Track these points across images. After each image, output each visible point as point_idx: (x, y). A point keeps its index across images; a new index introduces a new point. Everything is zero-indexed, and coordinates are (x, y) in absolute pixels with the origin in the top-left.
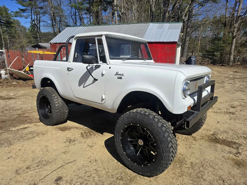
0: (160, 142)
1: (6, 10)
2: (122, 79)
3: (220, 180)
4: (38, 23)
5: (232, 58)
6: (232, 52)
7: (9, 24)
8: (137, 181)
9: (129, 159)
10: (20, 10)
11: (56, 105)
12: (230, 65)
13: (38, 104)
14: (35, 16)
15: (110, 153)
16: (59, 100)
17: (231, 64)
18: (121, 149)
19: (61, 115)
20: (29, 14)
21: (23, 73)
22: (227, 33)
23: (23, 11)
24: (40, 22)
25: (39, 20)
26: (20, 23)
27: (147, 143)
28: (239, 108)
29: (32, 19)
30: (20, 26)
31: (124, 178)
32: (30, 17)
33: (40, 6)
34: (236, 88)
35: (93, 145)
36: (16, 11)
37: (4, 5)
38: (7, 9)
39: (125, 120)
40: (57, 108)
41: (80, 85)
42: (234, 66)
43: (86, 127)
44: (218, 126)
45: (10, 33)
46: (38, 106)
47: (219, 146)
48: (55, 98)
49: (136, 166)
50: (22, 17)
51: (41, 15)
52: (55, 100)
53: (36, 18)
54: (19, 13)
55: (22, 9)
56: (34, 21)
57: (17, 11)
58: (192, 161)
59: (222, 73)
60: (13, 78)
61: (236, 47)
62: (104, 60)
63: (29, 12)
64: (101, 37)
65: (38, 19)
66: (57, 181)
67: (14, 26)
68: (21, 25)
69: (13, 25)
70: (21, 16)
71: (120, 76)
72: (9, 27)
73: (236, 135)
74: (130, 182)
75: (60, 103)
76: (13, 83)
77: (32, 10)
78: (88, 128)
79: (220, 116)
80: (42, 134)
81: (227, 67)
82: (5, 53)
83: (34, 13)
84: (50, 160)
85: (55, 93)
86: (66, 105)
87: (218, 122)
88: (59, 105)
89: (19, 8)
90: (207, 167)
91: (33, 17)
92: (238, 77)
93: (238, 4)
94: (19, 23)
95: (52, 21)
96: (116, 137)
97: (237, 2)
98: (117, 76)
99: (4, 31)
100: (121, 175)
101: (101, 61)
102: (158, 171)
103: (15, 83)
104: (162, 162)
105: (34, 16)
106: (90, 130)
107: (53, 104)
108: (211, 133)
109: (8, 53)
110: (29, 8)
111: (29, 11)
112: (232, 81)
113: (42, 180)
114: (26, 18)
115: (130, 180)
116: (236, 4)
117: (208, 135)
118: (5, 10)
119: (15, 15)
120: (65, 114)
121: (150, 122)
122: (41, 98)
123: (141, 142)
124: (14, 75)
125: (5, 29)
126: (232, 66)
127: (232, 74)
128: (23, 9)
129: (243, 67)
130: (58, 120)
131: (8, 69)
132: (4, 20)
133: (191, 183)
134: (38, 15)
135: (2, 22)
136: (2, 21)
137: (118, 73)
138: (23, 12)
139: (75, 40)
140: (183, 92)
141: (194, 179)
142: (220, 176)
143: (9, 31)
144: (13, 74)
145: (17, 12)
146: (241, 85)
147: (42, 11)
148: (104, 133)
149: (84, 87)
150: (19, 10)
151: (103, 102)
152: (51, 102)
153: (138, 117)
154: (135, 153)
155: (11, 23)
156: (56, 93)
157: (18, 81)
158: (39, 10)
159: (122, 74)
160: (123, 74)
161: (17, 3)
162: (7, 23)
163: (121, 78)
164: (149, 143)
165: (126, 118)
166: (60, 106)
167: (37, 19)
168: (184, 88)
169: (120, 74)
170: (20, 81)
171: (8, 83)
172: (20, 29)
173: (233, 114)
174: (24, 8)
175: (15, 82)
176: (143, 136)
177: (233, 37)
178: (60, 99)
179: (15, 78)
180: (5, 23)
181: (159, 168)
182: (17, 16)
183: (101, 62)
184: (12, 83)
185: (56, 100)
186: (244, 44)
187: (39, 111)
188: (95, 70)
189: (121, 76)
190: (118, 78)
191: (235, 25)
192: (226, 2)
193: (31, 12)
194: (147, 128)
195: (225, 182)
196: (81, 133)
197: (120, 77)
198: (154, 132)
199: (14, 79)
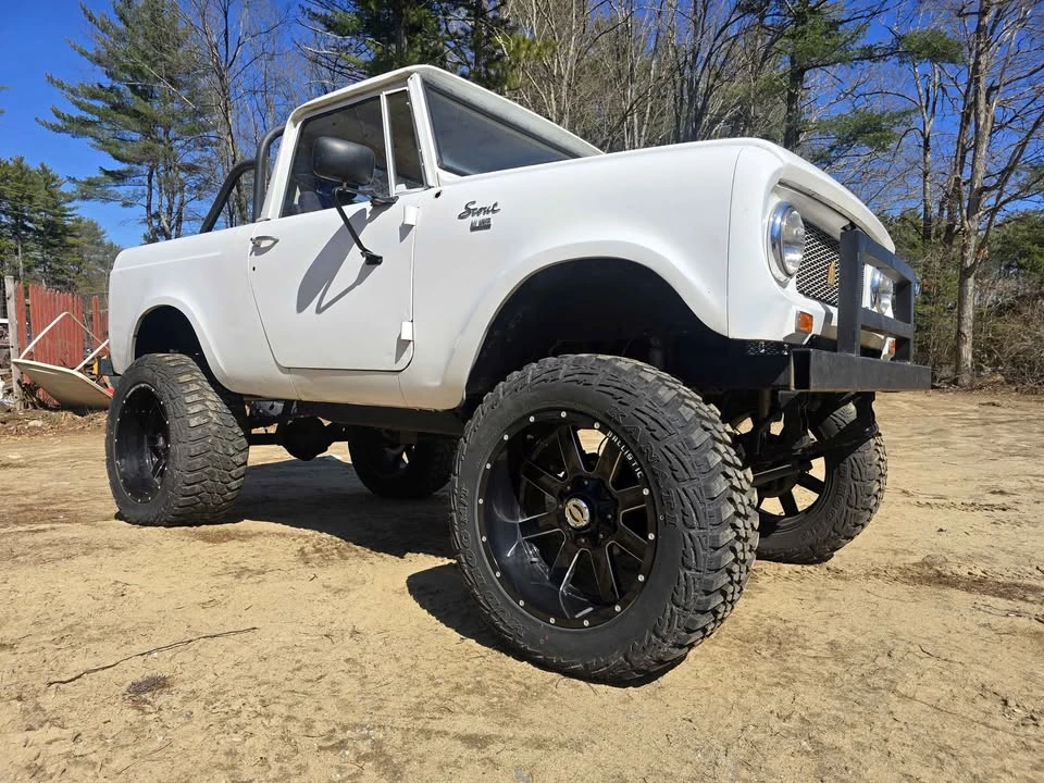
0: (668, 474)
1: (49, 180)
2: (488, 227)
3: (985, 697)
4: (173, 222)
5: (970, 357)
6: (966, 331)
7: (55, 236)
8: (558, 699)
9: (522, 603)
10: (107, 173)
11: (193, 422)
12: (960, 382)
13: (114, 433)
14: (165, 198)
15: (430, 612)
16: (208, 403)
17: (965, 379)
18: (482, 558)
19: (211, 474)
20: (140, 188)
21: (80, 375)
22: (938, 264)
23: (118, 177)
24: (180, 221)
25: (179, 213)
26: (103, 233)
27: (610, 516)
28: (1025, 497)
29: (148, 207)
30: (100, 244)
31: (491, 689)
32: (144, 201)
33: (187, 160)
34: (1000, 449)
35: (351, 586)
36: (89, 178)
37: (42, 165)
38: (54, 180)
39: (501, 406)
40: (194, 434)
41: (301, 307)
42: (981, 388)
43: (325, 535)
44: (943, 539)
45: (55, 272)
46: (111, 443)
47: (959, 597)
48: (188, 388)
49: (551, 629)
50: (108, 200)
51: (187, 196)
52: (188, 400)
53: (167, 203)
54: (98, 185)
55: (115, 169)
56: (157, 216)
57: (94, 177)
58: (832, 638)
59: (933, 408)
60: (33, 404)
61: (979, 317)
62: (412, 175)
63: (140, 181)
64: (407, 85)
65: (175, 210)
66: (138, 692)
67: (73, 246)
68: (106, 241)
69: (70, 240)
70: (106, 198)
71: (482, 217)
72: (55, 246)
73: (1031, 566)
74: (520, 700)
75: (210, 414)
76: (31, 423)
77: (155, 174)
78: (335, 538)
79: (947, 514)
80: (112, 547)
81: (952, 391)
82: (13, 298)
83: (160, 184)
84: (126, 626)
85: (191, 372)
86: (237, 429)
87: (941, 530)
88: (206, 420)
89: (101, 168)
90: (909, 655)
91: (155, 201)
92: (1002, 418)
93: (969, 155)
94: (98, 235)
95: (231, 217)
96: (460, 503)
97: (967, 147)
98: (471, 219)
99: (32, 262)
100: (478, 679)
101: (398, 182)
102: (664, 632)
103: (39, 423)
104: (682, 574)
105: (161, 197)
106: (343, 544)
107: (178, 415)
108: (917, 559)
109: (27, 296)
110: (144, 169)
111: (141, 178)
112: (979, 430)
113: (62, 686)
114: (125, 205)
115: (521, 694)
116: (963, 158)
117: (902, 566)
118: (47, 184)
119: (82, 192)
120: (233, 473)
121: (619, 385)
122: (127, 400)
123: (575, 511)
124: (41, 392)
125: (37, 254)
126: (972, 390)
127: (976, 411)
128: (119, 173)
129: (1017, 390)
130: (197, 494)
131: (16, 363)
132: (38, 219)
133: (838, 706)
134: (174, 194)
135: (29, 229)
136: (30, 225)
137: (471, 207)
138: (114, 181)
139: (295, 126)
140: (774, 246)
141: (851, 695)
142: (983, 686)
143: (53, 264)
144: (38, 388)
145: (90, 183)
146: (1019, 440)
147: (192, 181)
148: (408, 555)
149: (319, 310)
150: (103, 176)
151: (405, 358)
152: (170, 409)
153: (560, 377)
154: (549, 584)
155: (67, 231)
156: (199, 374)
157: (53, 414)
158: (182, 175)
159: (490, 205)
160: (495, 205)
161: (93, 146)
162: (50, 234)
163: (485, 225)
164: (615, 517)
165: (507, 393)
166: (210, 426)
167: (170, 209)
168: (777, 229)
169: (481, 209)
170: (64, 413)
171: (7, 425)
172: (100, 257)
173: (1004, 510)
174: (123, 167)
175: (38, 419)
176: (586, 483)
177: (965, 273)
178: (212, 396)
179: (43, 405)
180: (40, 233)
181: (668, 614)
182: (90, 198)
183: (402, 187)
184: (27, 423)
185: (196, 397)
186: (1012, 305)
187: (113, 464)
188: (371, 219)
189: (486, 216)
190: (473, 228)
191: (967, 226)
192: (922, 149)
193: (150, 181)
194: (607, 416)
195: (1012, 703)
196: (302, 550)
197: (483, 222)
198: (641, 427)
199: (36, 408)
